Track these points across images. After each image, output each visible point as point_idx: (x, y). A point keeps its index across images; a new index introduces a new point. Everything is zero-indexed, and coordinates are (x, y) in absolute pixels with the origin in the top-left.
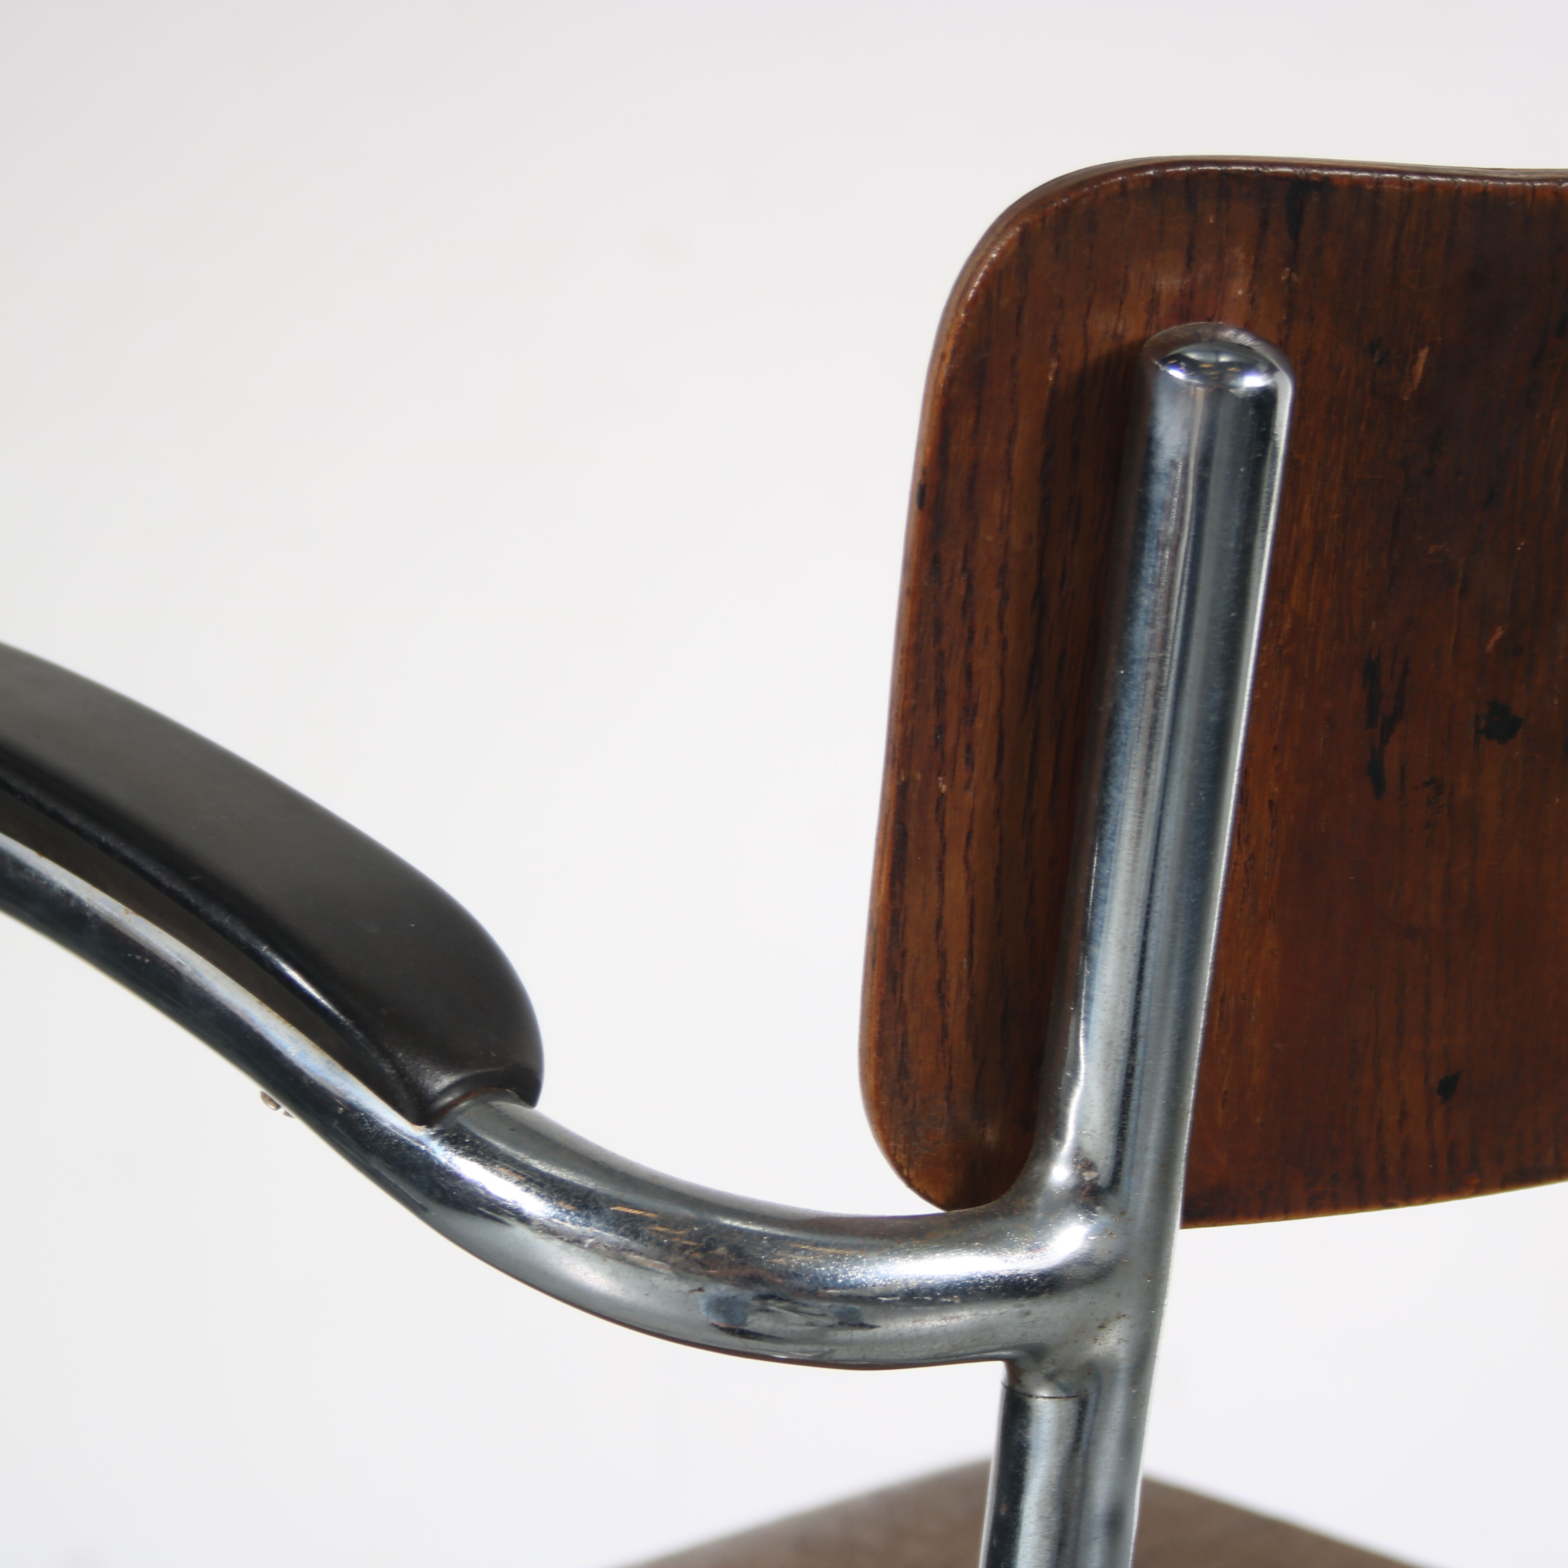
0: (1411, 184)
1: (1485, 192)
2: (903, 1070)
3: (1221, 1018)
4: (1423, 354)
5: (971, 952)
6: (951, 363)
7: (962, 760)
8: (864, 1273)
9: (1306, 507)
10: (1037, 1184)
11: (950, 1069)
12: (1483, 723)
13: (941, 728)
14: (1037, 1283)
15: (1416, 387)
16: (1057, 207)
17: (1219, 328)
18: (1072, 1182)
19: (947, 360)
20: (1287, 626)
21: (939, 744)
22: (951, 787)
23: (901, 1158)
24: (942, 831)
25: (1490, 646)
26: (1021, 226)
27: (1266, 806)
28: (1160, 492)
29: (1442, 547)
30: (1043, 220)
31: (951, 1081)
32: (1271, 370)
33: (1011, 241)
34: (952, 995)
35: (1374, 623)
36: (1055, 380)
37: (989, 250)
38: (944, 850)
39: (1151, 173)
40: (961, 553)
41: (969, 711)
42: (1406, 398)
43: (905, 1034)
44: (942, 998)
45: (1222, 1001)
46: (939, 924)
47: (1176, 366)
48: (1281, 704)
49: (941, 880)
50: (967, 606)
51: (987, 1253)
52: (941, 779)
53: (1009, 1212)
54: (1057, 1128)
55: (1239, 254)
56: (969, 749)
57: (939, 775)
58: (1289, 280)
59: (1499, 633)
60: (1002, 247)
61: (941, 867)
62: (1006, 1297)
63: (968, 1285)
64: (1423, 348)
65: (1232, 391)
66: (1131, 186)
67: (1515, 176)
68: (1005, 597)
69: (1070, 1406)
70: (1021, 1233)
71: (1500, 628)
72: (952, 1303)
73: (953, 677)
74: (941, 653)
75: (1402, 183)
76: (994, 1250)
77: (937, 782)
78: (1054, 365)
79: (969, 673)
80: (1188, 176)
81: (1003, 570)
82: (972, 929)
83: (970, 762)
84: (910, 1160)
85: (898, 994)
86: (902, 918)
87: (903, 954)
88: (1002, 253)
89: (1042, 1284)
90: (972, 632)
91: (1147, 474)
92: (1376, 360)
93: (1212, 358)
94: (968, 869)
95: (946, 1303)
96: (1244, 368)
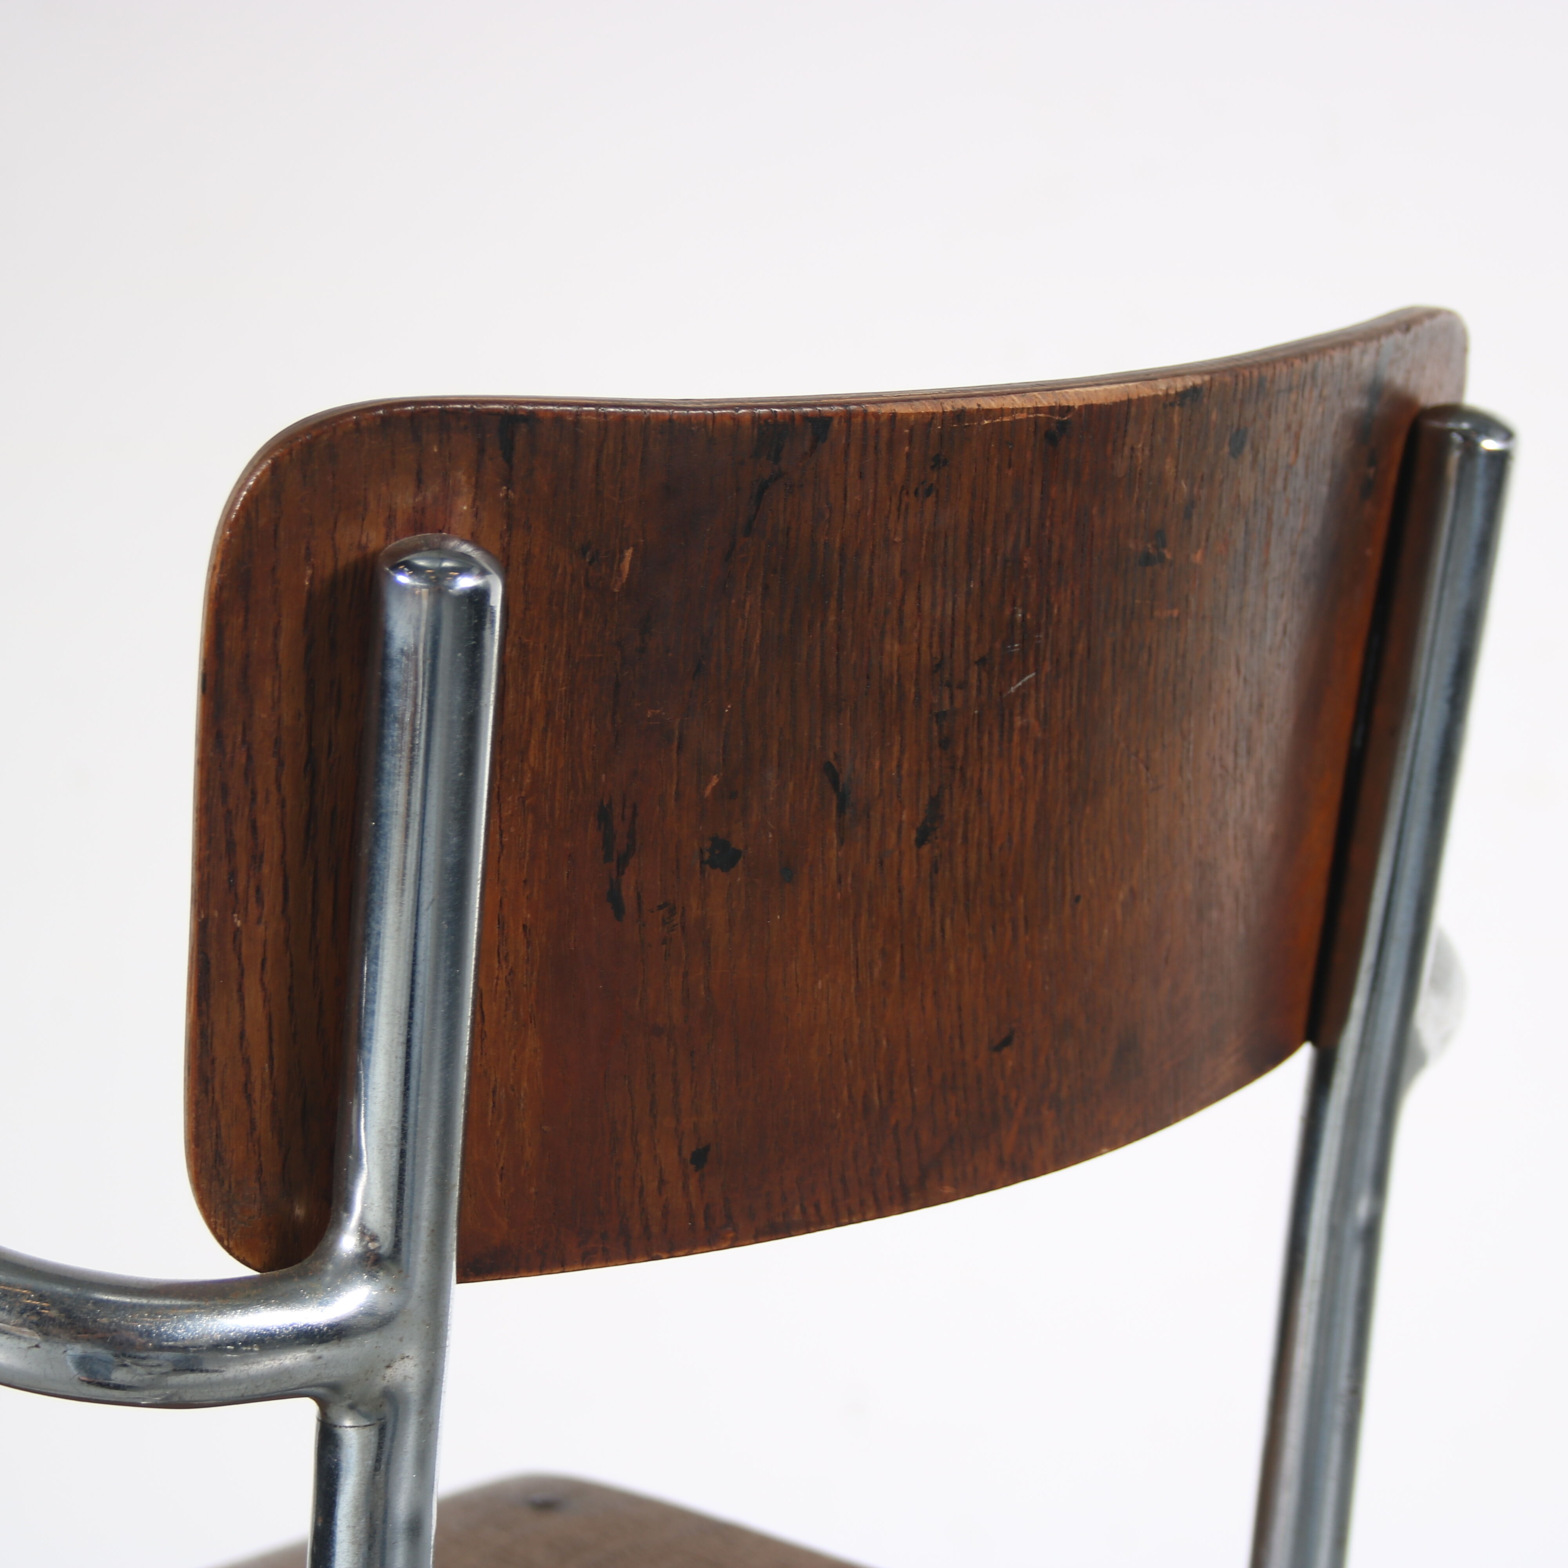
0: (606, 415)
1: (671, 420)
2: (218, 1158)
3: (494, 1106)
4: (628, 553)
5: (271, 1058)
6: (220, 572)
7: (252, 900)
8: (175, 1328)
9: (536, 682)
10: (329, 1251)
11: (260, 1156)
12: (707, 856)
13: (233, 874)
14: (327, 1331)
15: (624, 580)
16: (301, 444)
17: (444, 539)
18: (359, 1250)
19: (217, 570)
20: (527, 781)
21: (232, 886)
22: (245, 922)
23: (222, 1231)
24: (239, 959)
25: (708, 792)
26: (272, 459)
27: (521, 929)
28: (396, 675)
29: (658, 711)
30: (290, 453)
31: (261, 1165)
32: (483, 573)
33: (264, 472)
34: (257, 1095)
35: (604, 776)
36: (311, 583)
37: (248, 479)
38: (242, 974)
39: (381, 412)
40: (240, 728)
41: (257, 859)
42: (616, 590)
43: (218, 1128)
44: (249, 1097)
45: (494, 1092)
46: (242, 1036)
47: (402, 572)
48: (528, 844)
49: (242, 999)
50: (248, 773)
51: (283, 1307)
52: (236, 915)
53: (304, 1275)
54: (346, 1204)
55: (461, 477)
56: (258, 890)
57: (234, 912)
58: (507, 496)
59: (715, 780)
60: (257, 476)
61: (240, 989)
62: (300, 1344)
63: (266, 1335)
64: (628, 548)
65: (450, 591)
66: (364, 423)
67: (697, 405)
68: (281, 764)
69: (372, 1434)
70: (313, 1292)
71: (715, 777)
72: (252, 1351)
73: (241, 832)
74: (229, 812)
75: (598, 414)
76: (288, 1305)
77: (233, 919)
78: (309, 572)
79: (254, 827)
80: (412, 414)
81: (277, 742)
82: (271, 1040)
83: (260, 901)
84: (229, 1232)
85: (210, 1095)
86: (209, 1031)
87: (213, 1062)
88: (257, 482)
89: (330, 1332)
90: (254, 793)
91: (385, 661)
92: (588, 560)
93: (437, 565)
94: (264, 989)
95: (246, 1351)
96: (463, 570)
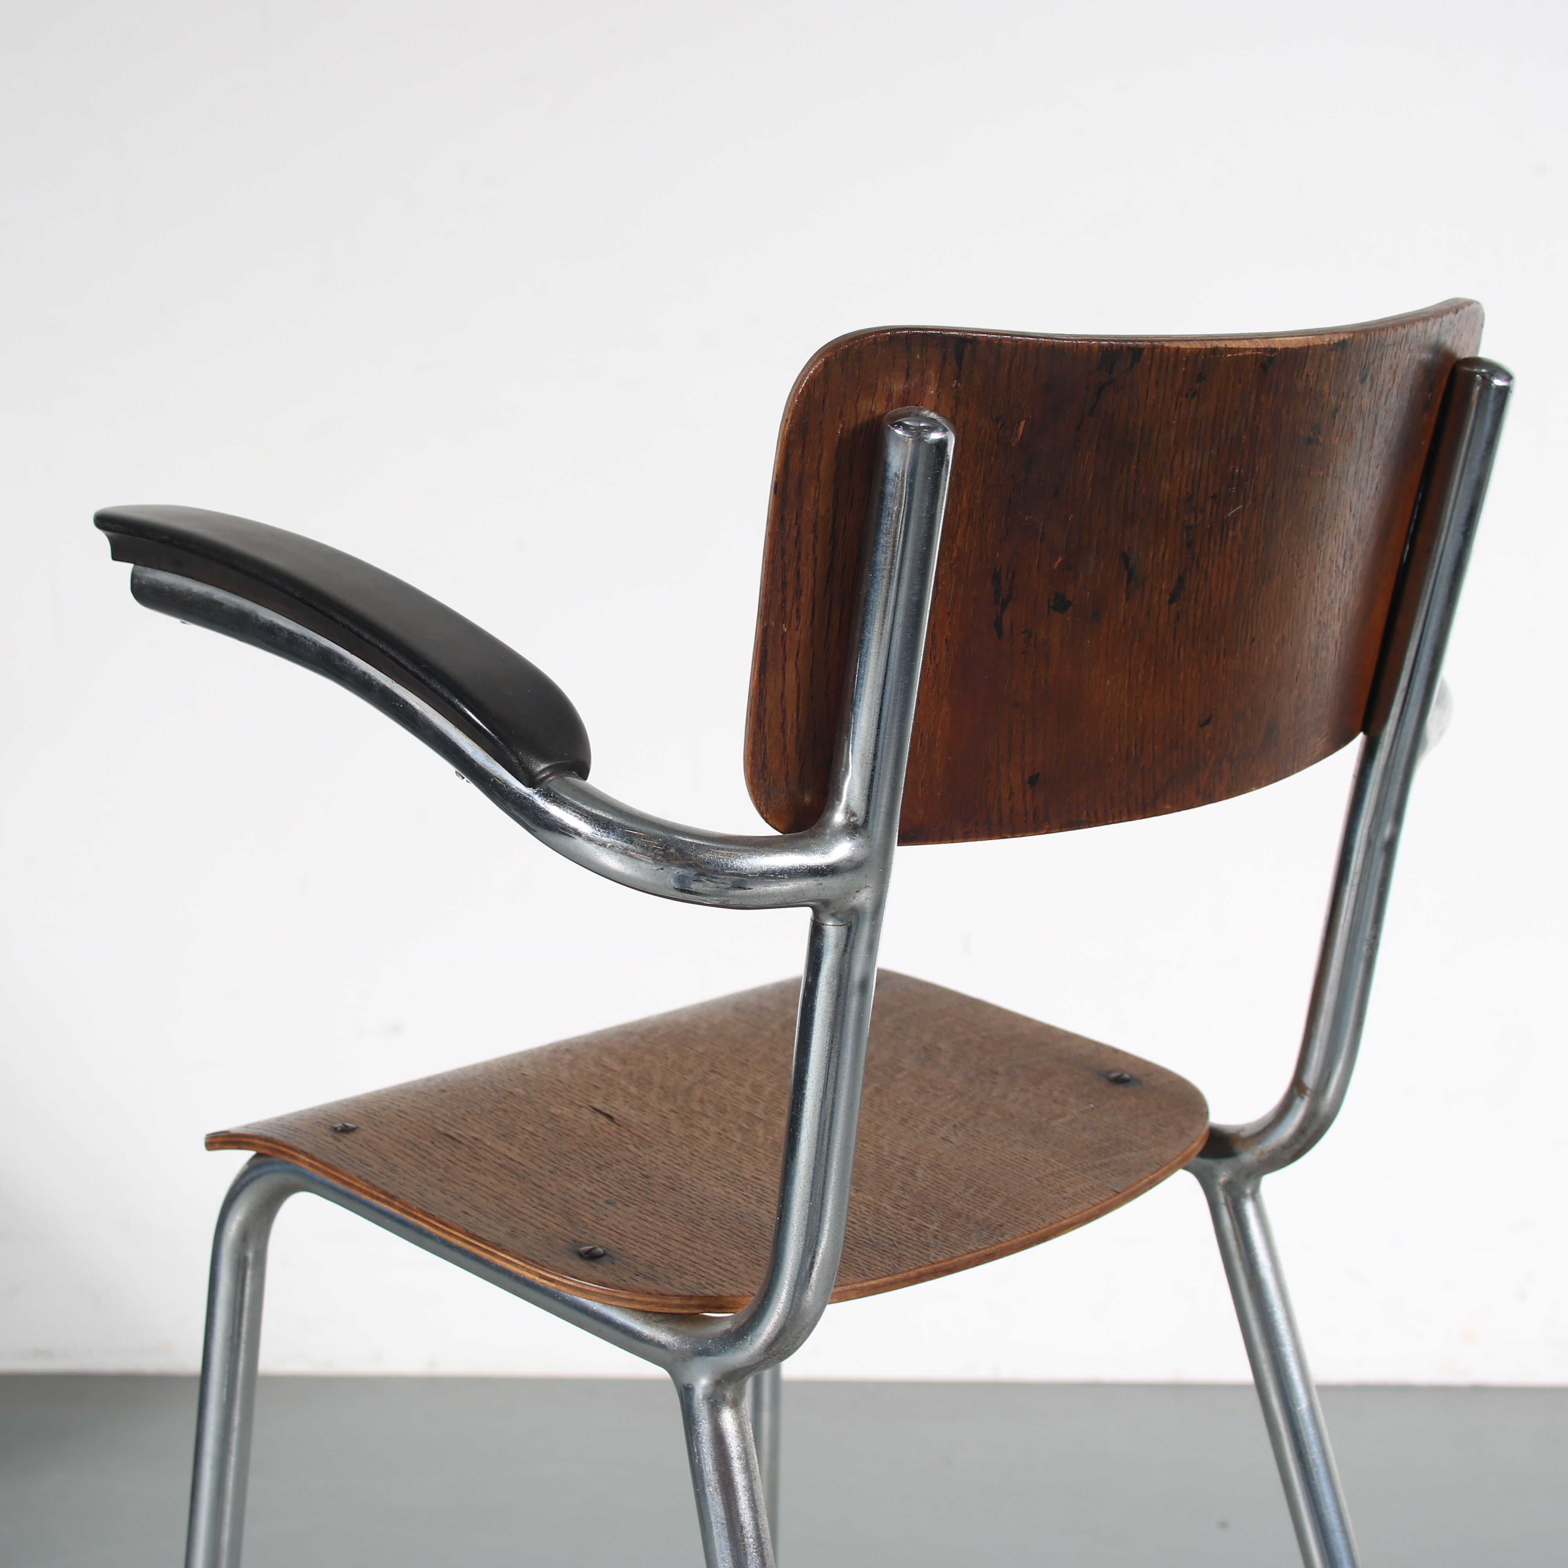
0: (1016, 341)
1: (1053, 345)
2: (764, 766)
3: (921, 744)
4: (1023, 423)
5: (798, 709)
6: (790, 423)
7: (794, 616)
8: (741, 862)
9: (965, 496)
10: (827, 823)
11: (787, 766)
12: (1052, 604)
13: (784, 601)
14: (826, 869)
15: (1019, 439)
16: (842, 350)
17: (920, 409)
18: (844, 822)
19: (789, 422)
20: (955, 554)
21: (783, 608)
22: (789, 629)
23: (763, 808)
24: (784, 650)
25: (1056, 566)
26: (825, 358)
27: (944, 641)
28: (890, 488)
29: (1031, 517)
30: (836, 355)
31: (788, 771)
32: (945, 430)
33: (820, 365)
34: (788, 730)
35: (998, 554)
36: (841, 433)
37: (810, 370)
38: (785, 659)
39: (889, 333)
40: (795, 516)
41: (798, 593)
42: (1014, 445)
43: (765, 748)
44: (784, 731)
45: (922, 736)
46: (782, 695)
47: (897, 428)
48: (952, 592)
49: (784, 674)
50: (797, 542)
51: (802, 854)
52: (784, 625)
53: (813, 836)
54: (838, 796)
55: (932, 373)
56: (798, 611)
57: (783, 623)
58: (957, 386)
59: (1060, 559)
60: (816, 368)
61: (783, 668)
62: (810, 876)
63: (792, 870)
64: (1023, 420)
65: (926, 440)
66: (879, 339)
67: (1068, 337)
68: (816, 538)
69: (844, 930)
70: (819, 845)
71: (1060, 557)
72: (784, 878)
73: (790, 576)
74: (785, 564)
75: (1013, 341)
76: (805, 853)
77: (782, 627)
78: (841, 426)
79: (798, 573)
80: (907, 335)
81: (815, 524)
82: (798, 698)
83: (798, 618)
84: (767, 810)
85: (762, 729)
86: (764, 691)
87: (765, 710)
88: (815, 371)
89: (828, 870)
90: (799, 554)
91: (884, 480)
92: (999, 426)
93: (917, 425)
94: (797, 669)
95: (781, 878)
96: (932, 429)
